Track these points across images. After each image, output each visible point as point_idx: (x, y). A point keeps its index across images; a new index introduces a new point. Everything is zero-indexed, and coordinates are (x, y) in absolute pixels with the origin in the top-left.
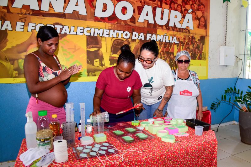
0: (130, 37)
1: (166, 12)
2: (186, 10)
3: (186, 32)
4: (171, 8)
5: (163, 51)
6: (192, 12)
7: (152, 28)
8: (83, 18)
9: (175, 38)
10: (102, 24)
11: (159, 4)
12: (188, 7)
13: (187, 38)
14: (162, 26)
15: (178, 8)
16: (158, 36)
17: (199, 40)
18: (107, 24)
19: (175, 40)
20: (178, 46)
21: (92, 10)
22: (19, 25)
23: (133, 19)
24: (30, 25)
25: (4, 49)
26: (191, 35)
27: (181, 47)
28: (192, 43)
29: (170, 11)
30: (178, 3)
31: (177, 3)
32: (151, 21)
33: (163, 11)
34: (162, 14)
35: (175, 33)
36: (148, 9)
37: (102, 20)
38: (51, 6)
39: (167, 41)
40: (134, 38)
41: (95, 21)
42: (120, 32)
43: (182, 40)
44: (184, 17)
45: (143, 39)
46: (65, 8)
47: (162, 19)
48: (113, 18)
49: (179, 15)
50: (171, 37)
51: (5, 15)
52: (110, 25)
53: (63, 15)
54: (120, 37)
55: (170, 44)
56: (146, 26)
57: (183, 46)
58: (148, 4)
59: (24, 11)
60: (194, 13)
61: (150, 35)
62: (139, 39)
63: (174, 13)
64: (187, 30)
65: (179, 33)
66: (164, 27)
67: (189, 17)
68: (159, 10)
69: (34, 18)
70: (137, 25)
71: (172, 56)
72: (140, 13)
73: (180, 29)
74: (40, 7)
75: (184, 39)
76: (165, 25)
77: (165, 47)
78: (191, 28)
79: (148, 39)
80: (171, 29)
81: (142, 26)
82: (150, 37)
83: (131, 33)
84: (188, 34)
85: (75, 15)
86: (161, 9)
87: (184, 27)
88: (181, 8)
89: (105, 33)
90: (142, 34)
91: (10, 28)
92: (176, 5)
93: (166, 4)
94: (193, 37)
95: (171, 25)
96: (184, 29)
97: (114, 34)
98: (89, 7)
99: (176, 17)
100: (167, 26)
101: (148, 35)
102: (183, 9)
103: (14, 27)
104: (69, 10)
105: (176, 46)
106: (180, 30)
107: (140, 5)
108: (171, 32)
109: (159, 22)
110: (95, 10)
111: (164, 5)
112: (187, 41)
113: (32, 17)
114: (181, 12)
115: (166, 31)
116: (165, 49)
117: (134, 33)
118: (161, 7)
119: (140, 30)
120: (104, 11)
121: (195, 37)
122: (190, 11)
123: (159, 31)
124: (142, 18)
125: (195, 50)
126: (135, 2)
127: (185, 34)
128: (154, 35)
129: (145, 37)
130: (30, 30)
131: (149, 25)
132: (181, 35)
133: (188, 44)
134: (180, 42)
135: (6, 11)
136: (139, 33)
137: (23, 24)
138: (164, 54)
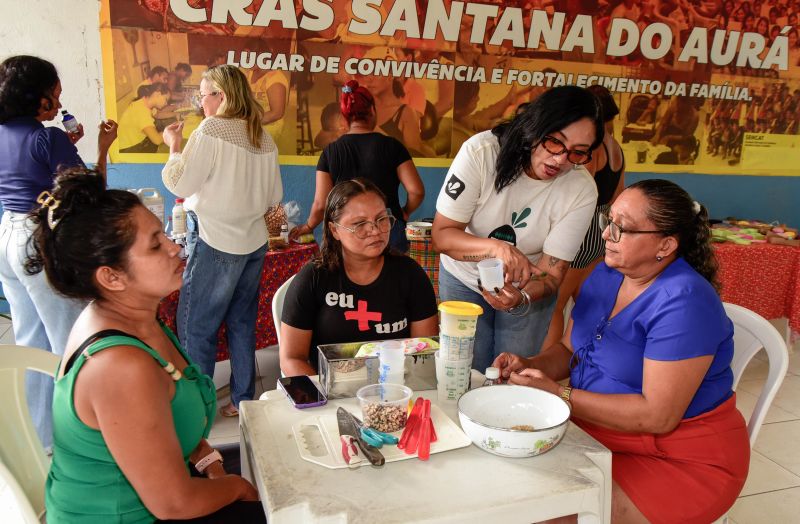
0: (662, 92)
1: (734, 36)
2: (778, 29)
3: (769, 77)
4: (745, 29)
5: (717, 118)
6: (790, 32)
7: (702, 72)
8: (588, 59)
9: (745, 90)
10: (617, 69)
11: (722, 22)
12: (781, 21)
13: (770, 89)
14: (722, 67)
15: (760, 27)
16: (713, 87)
17: (796, 92)
18: (624, 67)
19: (745, 95)
20: (748, 106)
21: (604, 43)
22: (496, 73)
23: (670, 57)
24: (511, 72)
25: (473, 113)
26: (781, 81)
27: (756, 108)
28: (781, 98)
29: (742, 35)
30: (762, 15)
31: (758, 16)
32: (703, 59)
33: (727, 36)
34: (726, 42)
35: (747, 79)
36: (699, 34)
37: (618, 61)
38: (542, 40)
39: (729, 97)
40: (667, 93)
41: (606, 63)
42: (645, 83)
43: (758, 93)
44: (769, 45)
45: (684, 94)
46: (562, 41)
47: (723, 52)
48: (636, 56)
49: (759, 39)
50: (738, 89)
51: (479, 58)
52: (629, 70)
53: (557, 55)
54: (643, 91)
55: (734, 103)
56: (691, 68)
57: (759, 105)
58: (701, 25)
59: (504, 50)
60: (793, 34)
61: (698, 86)
62: (677, 94)
63: (749, 37)
64: (773, 72)
65: (755, 79)
66: (727, 69)
67: (782, 42)
68: (720, 35)
69: (517, 62)
70: (676, 67)
71: (734, 127)
72: (683, 45)
73: (758, 70)
74: (526, 42)
75: (765, 90)
76: (729, 65)
77: (722, 109)
78: (783, 66)
79: (692, 95)
80: (739, 72)
81: (684, 69)
82: (696, 91)
83: (664, 84)
84: (774, 81)
85: (577, 55)
86: (724, 32)
87: (767, 65)
88: (767, 27)
89: (621, 84)
90: (683, 85)
91: (483, 79)
92: (757, 20)
93: (736, 20)
94: (783, 85)
95: (741, 63)
96: (767, 70)
97: (634, 86)
98: (600, 38)
99: (753, 45)
100: (732, 68)
101: (695, 86)
102: (771, 27)
103: (488, 77)
104: (568, 47)
105: (744, 107)
106: (759, 73)
107: (685, 26)
108: (739, 79)
109: (719, 60)
110: (607, 43)
111: (731, 23)
112: (769, 95)
113: (515, 59)
114: (765, 35)
115: (728, 77)
116: (722, 114)
117: (669, 84)
118: (725, 27)
119: (678, 78)
120: (622, 44)
121: (789, 85)
122: (786, 29)
123: (715, 77)
124: (684, 56)
125: (784, 114)
126: (677, 23)
127: (768, 80)
128: (705, 87)
129: (688, 91)
130: (509, 82)
131: (698, 66)
132: (759, 84)
133: (771, 100)
134: (754, 97)
135: (480, 50)
136: (678, 83)
137: (501, 71)
138: (718, 124)
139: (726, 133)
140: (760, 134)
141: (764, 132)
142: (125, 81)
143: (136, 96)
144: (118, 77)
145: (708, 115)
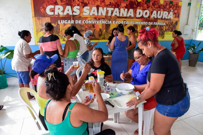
0: (148, 24)
1: (162, 12)
2: (170, 10)
3: (169, 20)
4: (164, 11)
5: (159, 29)
6: (173, 11)
7: (156, 20)
8: (132, 18)
9: (165, 23)
10: (138, 20)
11: (159, 9)
12: (171, 9)
13: (170, 23)
14: (160, 19)
15: (167, 10)
16: (158, 23)
17: (175, 23)
18: (140, 19)
19: (165, 24)
20: (165, 26)
21: (135, 15)
22: (114, 22)
23: (149, 17)
24: (117, 21)
25: (109, 30)
26: (172, 21)
28: (172, 25)
29: (163, 12)
30: (167, 8)
31: (166, 8)
32: (156, 17)
33: (160, 12)
34: (160, 13)
35: (165, 21)
36: (155, 12)
37: (139, 18)
38: (123, 15)
39: (161, 25)
40: (149, 24)
41: (136, 19)
42: (144, 22)
43: (167, 24)
44: (169, 14)
45: (152, 24)
46: (127, 15)
47: (160, 15)
48: (142, 17)
49: (167, 13)
50: (163, 23)
51: (110, 19)
52: (141, 20)
53: (126, 18)
54: (144, 24)
55: (162, 26)
56: (154, 19)
57: (167, 26)
58: (155, 10)
59: (115, 17)
60: (174, 12)
61: (155, 23)
63: (165, 12)
64: (170, 19)
65: (166, 21)
66: (161, 19)
67: (171, 13)
68: (159, 12)
69: (118, 19)
70: (150, 19)
71: (163, 31)
72: (152, 14)
73: (167, 19)
74: (120, 15)
75: (168, 23)
76: (161, 18)
77: (160, 27)
78: (172, 18)
79: (154, 24)
80: (163, 19)
81: (152, 19)
83: (148, 22)
84: (170, 21)
85: (130, 17)
86: (160, 11)
87: (169, 18)
88: (168, 10)
89: (139, 23)
90: (152, 23)
91: (111, 23)
92: (166, 9)
93: (162, 9)
94: (172, 22)
95: (163, 18)
96: (169, 19)
97: (142, 23)
98: (135, 14)
99: (166, 14)
100: (162, 19)
101: (154, 23)
102: (169, 10)
103: (112, 23)
104: (128, 16)
105: (165, 27)
106: (167, 20)
107: (152, 11)
108: (163, 21)
109: (159, 17)
110: (136, 14)
111: (161, 9)
112: (169, 24)
113: (117, 19)
114: (168, 12)
115: (161, 21)
116: (160, 28)
117: (149, 22)
118: (160, 10)
119: (151, 21)
120: (139, 15)
121: (173, 22)
122: (172, 10)
123: (158, 21)
124: (152, 17)
125: (173, 28)
126: (150, 10)
127: (169, 21)
128: (156, 23)
129: (153, 24)
130: (116, 23)
131: (155, 19)
132: (167, 22)
133: (170, 25)
134: (166, 24)
135: (110, 17)
136: (151, 22)
137: (115, 21)
138: (160, 30)
139: (161, 32)
140: (168, 32)
141: (169, 31)
142: (38, 28)
143: (40, 31)
144: (36, 27)
145: (157, 29)
